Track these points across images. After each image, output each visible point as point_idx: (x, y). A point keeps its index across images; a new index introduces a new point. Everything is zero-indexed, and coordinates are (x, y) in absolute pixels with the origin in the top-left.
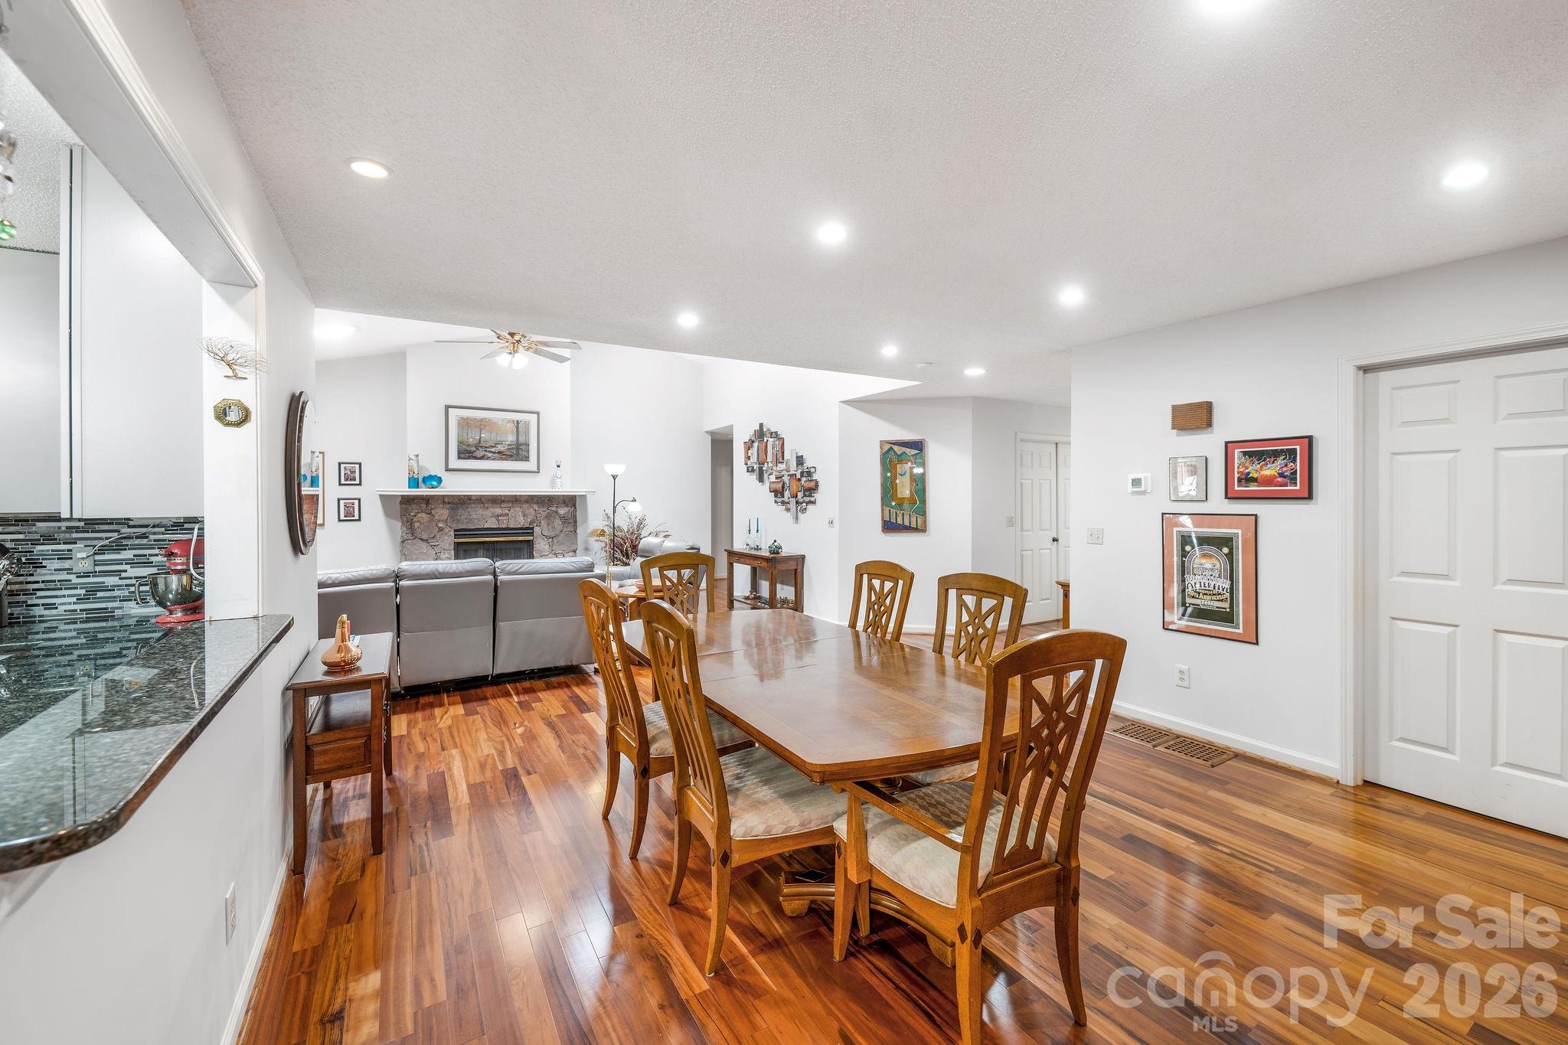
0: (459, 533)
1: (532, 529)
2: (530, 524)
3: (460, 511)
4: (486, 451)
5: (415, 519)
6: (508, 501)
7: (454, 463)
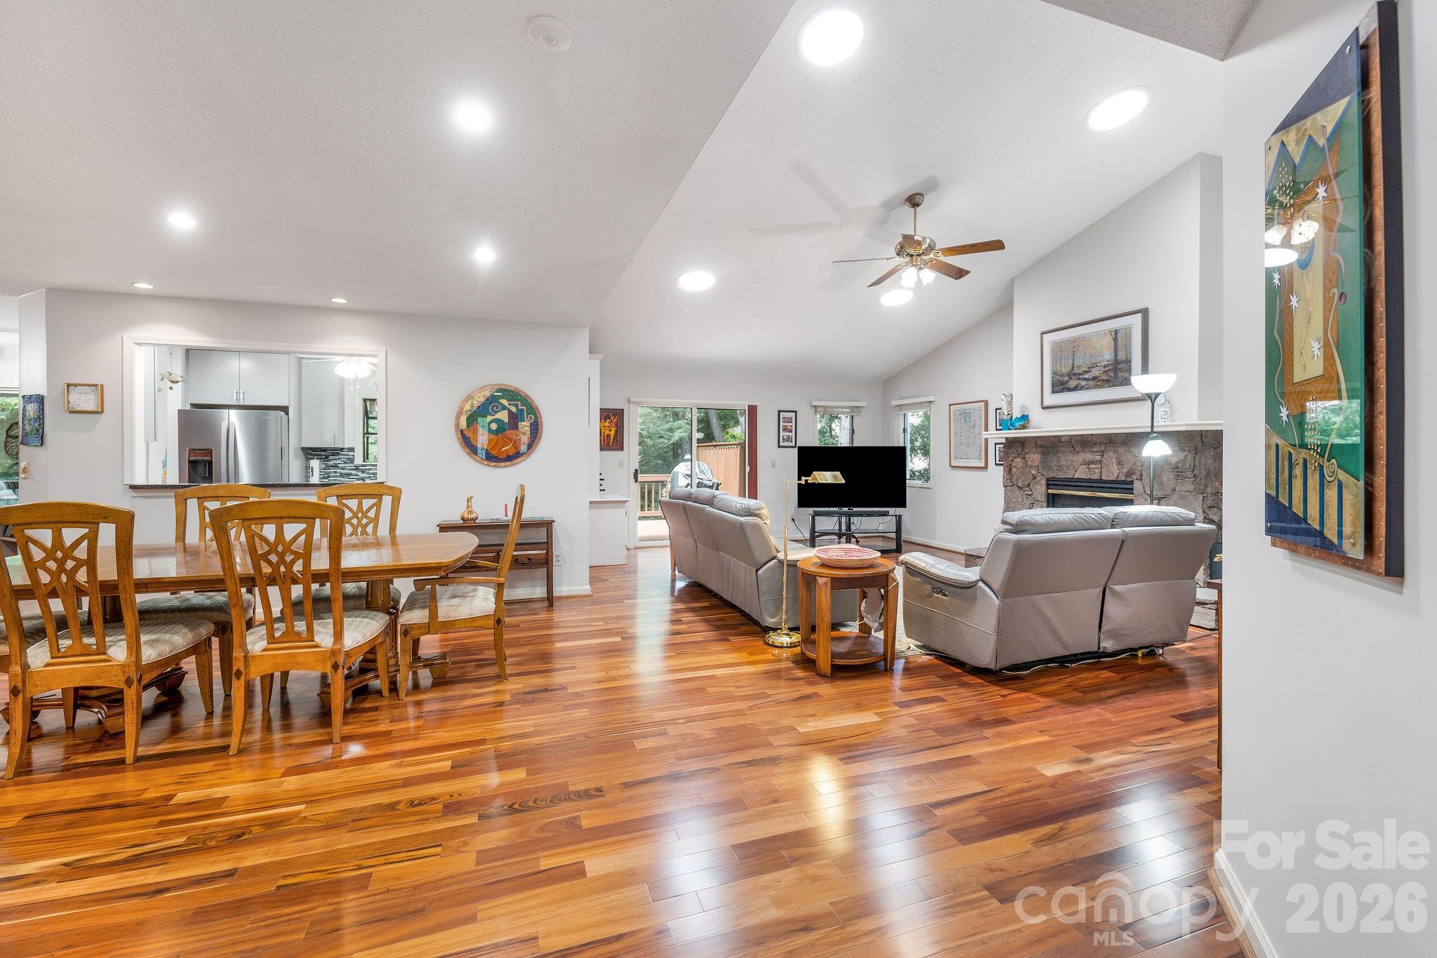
0: (1051, 483)
1: (1131, 483)
2: (1126, 476)
3: (1050, 457)
4: (1079, 379)
5: (1014, 464)
6: (1100, 444)
7: (1051, 399)
